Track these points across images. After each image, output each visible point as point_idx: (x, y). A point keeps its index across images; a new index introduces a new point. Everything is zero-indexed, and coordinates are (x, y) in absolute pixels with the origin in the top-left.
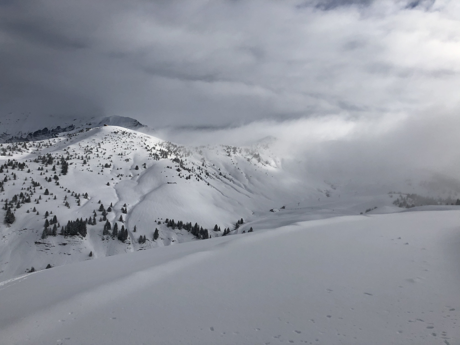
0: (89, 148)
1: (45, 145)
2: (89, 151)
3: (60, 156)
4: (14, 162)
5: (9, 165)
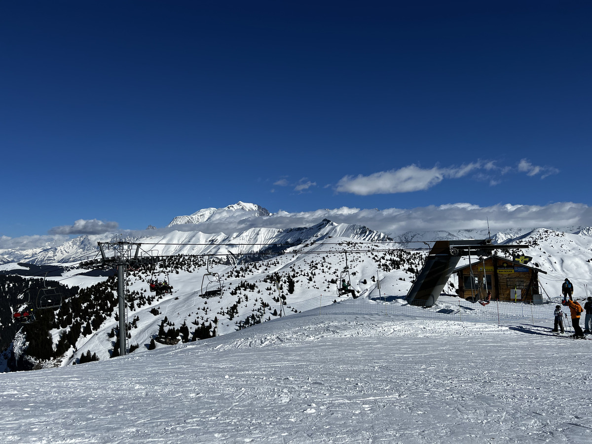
0: (314, 264)
1: (273, 264)
2: (314, 267)
3: (286, 274)
4: (246, 283)
5: (242, 286)
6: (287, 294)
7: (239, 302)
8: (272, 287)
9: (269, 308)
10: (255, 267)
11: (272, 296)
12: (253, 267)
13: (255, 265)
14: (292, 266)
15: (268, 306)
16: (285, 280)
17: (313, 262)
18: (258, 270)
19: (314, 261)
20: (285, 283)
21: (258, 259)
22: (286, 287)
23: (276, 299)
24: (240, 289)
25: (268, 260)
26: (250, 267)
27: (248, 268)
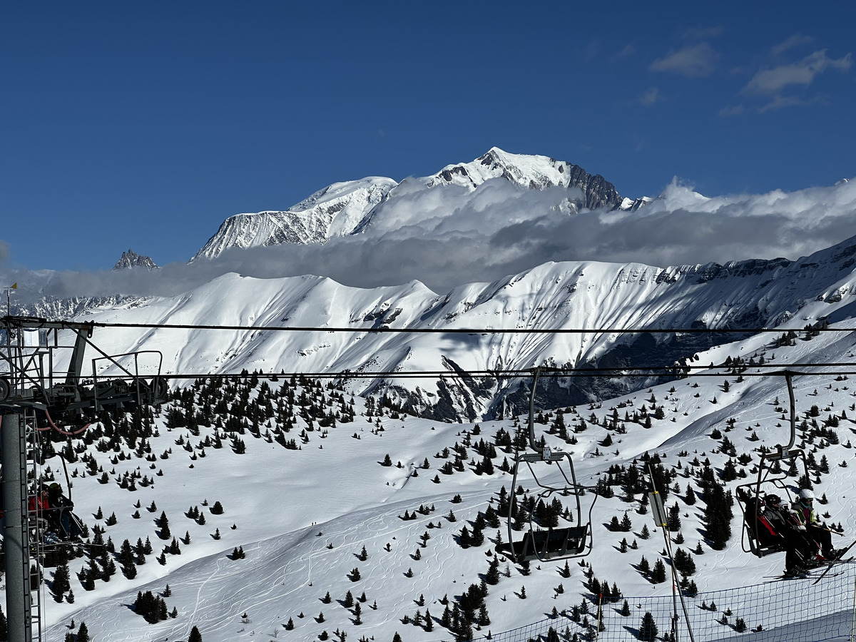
6: (699, 551)
7: (491, 577)
8: (634, 518)
9: (620, 606)
10: (559, 429)
11: (634, 557)
12: (552, 432)
13: (559, 421)
14: (721, 427)
15: (615, 596)
16: (690, 491)
17: (814, 412)
18: (574, 442)
19: (822, 406)
20: (689, 500)
21: (574, 398)
22: (693, 521)
23: (652, 567)
24: (495, 524)
25: (613, 403)
26: (539, 430)
27: (529, 432)
